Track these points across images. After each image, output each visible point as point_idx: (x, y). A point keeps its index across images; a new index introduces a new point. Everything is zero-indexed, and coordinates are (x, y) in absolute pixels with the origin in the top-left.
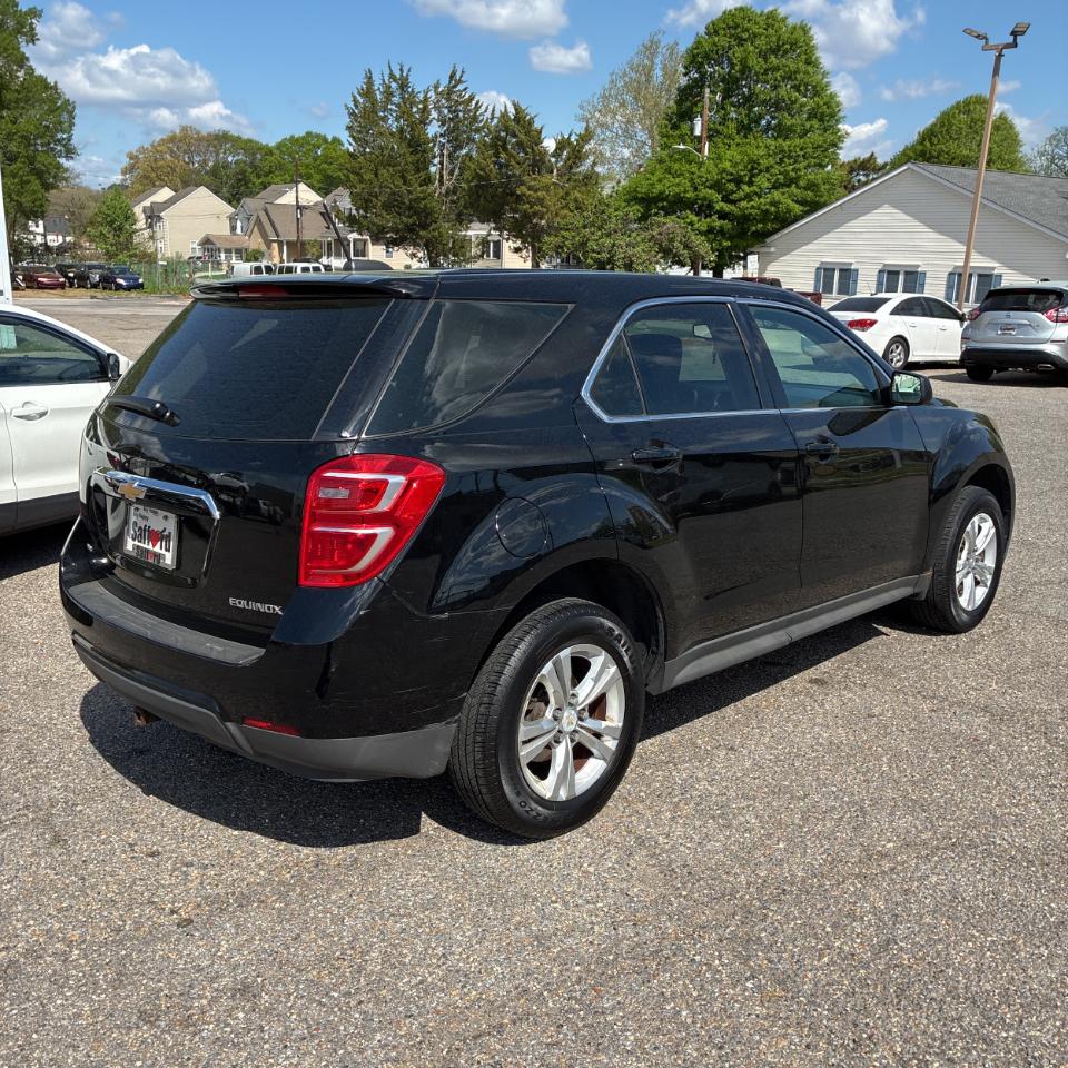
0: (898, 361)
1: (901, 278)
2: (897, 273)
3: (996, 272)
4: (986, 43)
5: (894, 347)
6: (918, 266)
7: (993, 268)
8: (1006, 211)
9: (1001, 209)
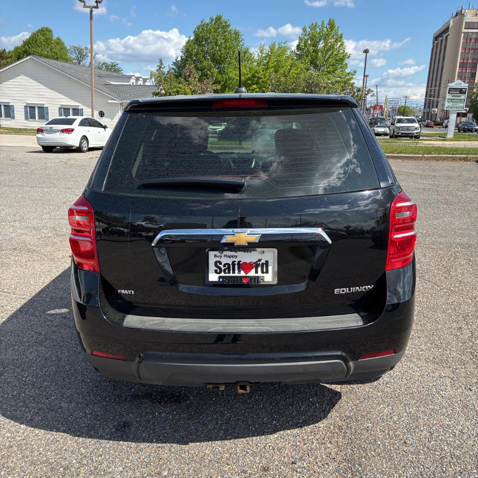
0: (85, 147)
1: (37, 110)
2: (34, 107)
3: (80, 108)
4: (85, 4)
5: (83, 141)
6: (44, 104)
7: (79, 106)
8: (80, 81)
9: (78, 80)
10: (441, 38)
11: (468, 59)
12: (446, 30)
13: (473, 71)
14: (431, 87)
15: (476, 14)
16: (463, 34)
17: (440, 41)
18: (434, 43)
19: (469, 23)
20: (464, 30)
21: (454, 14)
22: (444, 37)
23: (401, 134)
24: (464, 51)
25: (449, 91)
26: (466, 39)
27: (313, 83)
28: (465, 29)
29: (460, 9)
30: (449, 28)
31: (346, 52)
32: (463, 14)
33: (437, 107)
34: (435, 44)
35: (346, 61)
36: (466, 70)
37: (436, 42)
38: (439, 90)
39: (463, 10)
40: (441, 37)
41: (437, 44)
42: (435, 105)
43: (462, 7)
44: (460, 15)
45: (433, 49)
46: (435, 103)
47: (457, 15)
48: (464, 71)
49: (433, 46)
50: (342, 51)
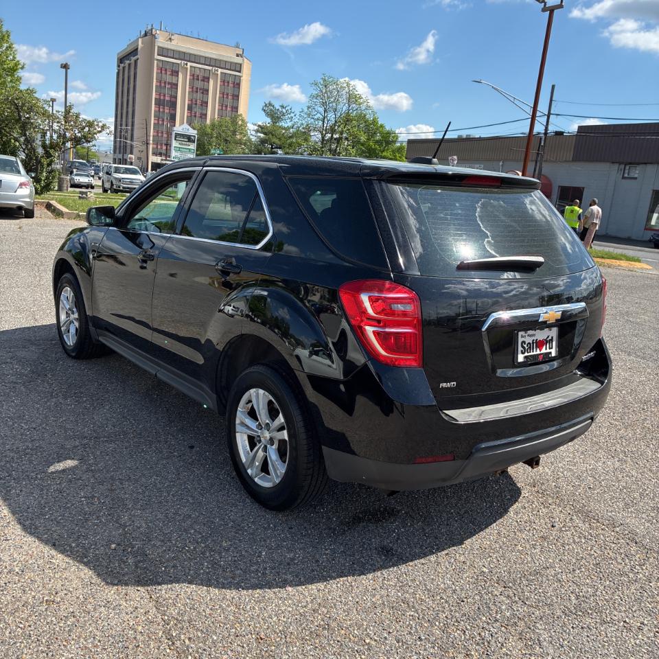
10: (128, 62)
11: (164, 96)
12: (135, 52)
13: (173, 112)
14: (121, 125)
15: (170, 39)
16: (156, 62)
17: (127, 65)
18: (119, 66)
19: (163, 48)
20: (156, 57)
21: (143, 33)
22: (133, 61)
23: (123, 188)
24: (159, 84)
25: (176, 137)
26: (161, 69)
27: (23, 105)
28: (158, 55)
29: (149, 28)
30: (137, 49)
31: (17, 59)
32: (154, 35)
33: (131, 153)
34: (121, 68)
35: (20, 73)
36: (164, 108)
37: (122, 65)
38: (132, 130)
39: (154, 30)
40: (127, 59)
41: (124, 68)
42: (128, 151)
43: (152, 25)
44: (149, 35)
45: (118, 73)
46: (129, 147)
47: (146, 35)
48: (161, 110)
49: (119, 70)
50: (11, 57)
